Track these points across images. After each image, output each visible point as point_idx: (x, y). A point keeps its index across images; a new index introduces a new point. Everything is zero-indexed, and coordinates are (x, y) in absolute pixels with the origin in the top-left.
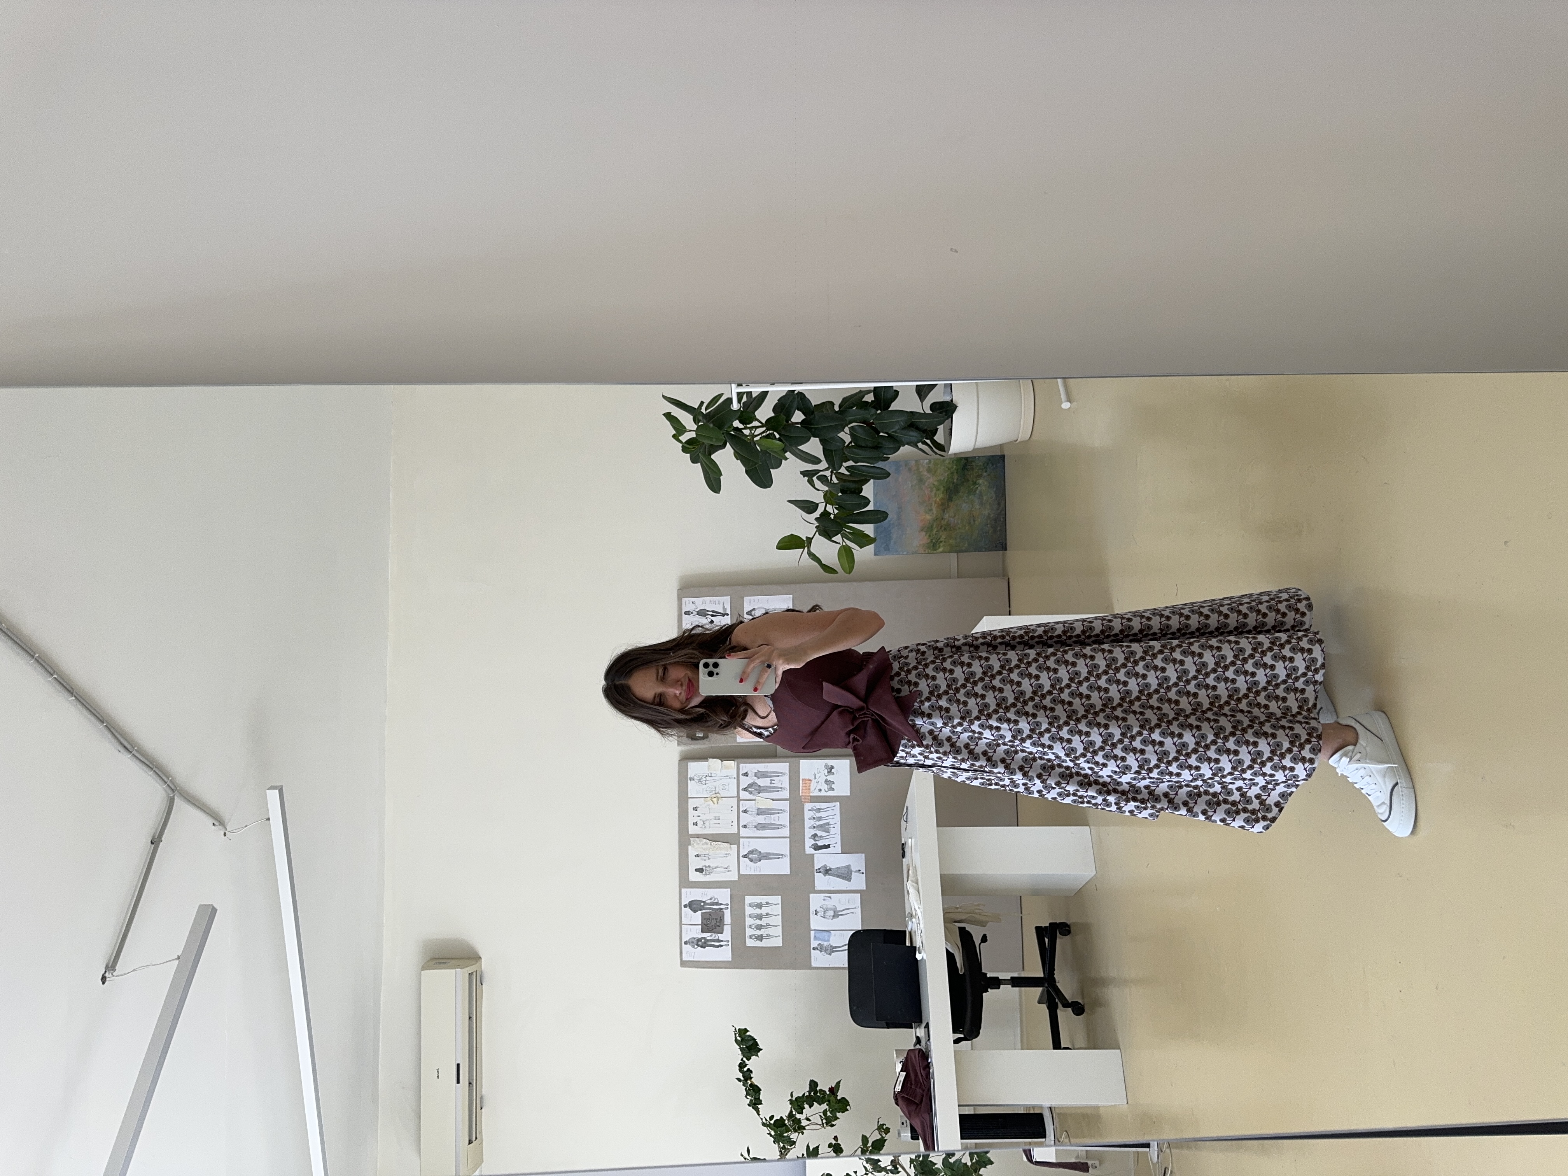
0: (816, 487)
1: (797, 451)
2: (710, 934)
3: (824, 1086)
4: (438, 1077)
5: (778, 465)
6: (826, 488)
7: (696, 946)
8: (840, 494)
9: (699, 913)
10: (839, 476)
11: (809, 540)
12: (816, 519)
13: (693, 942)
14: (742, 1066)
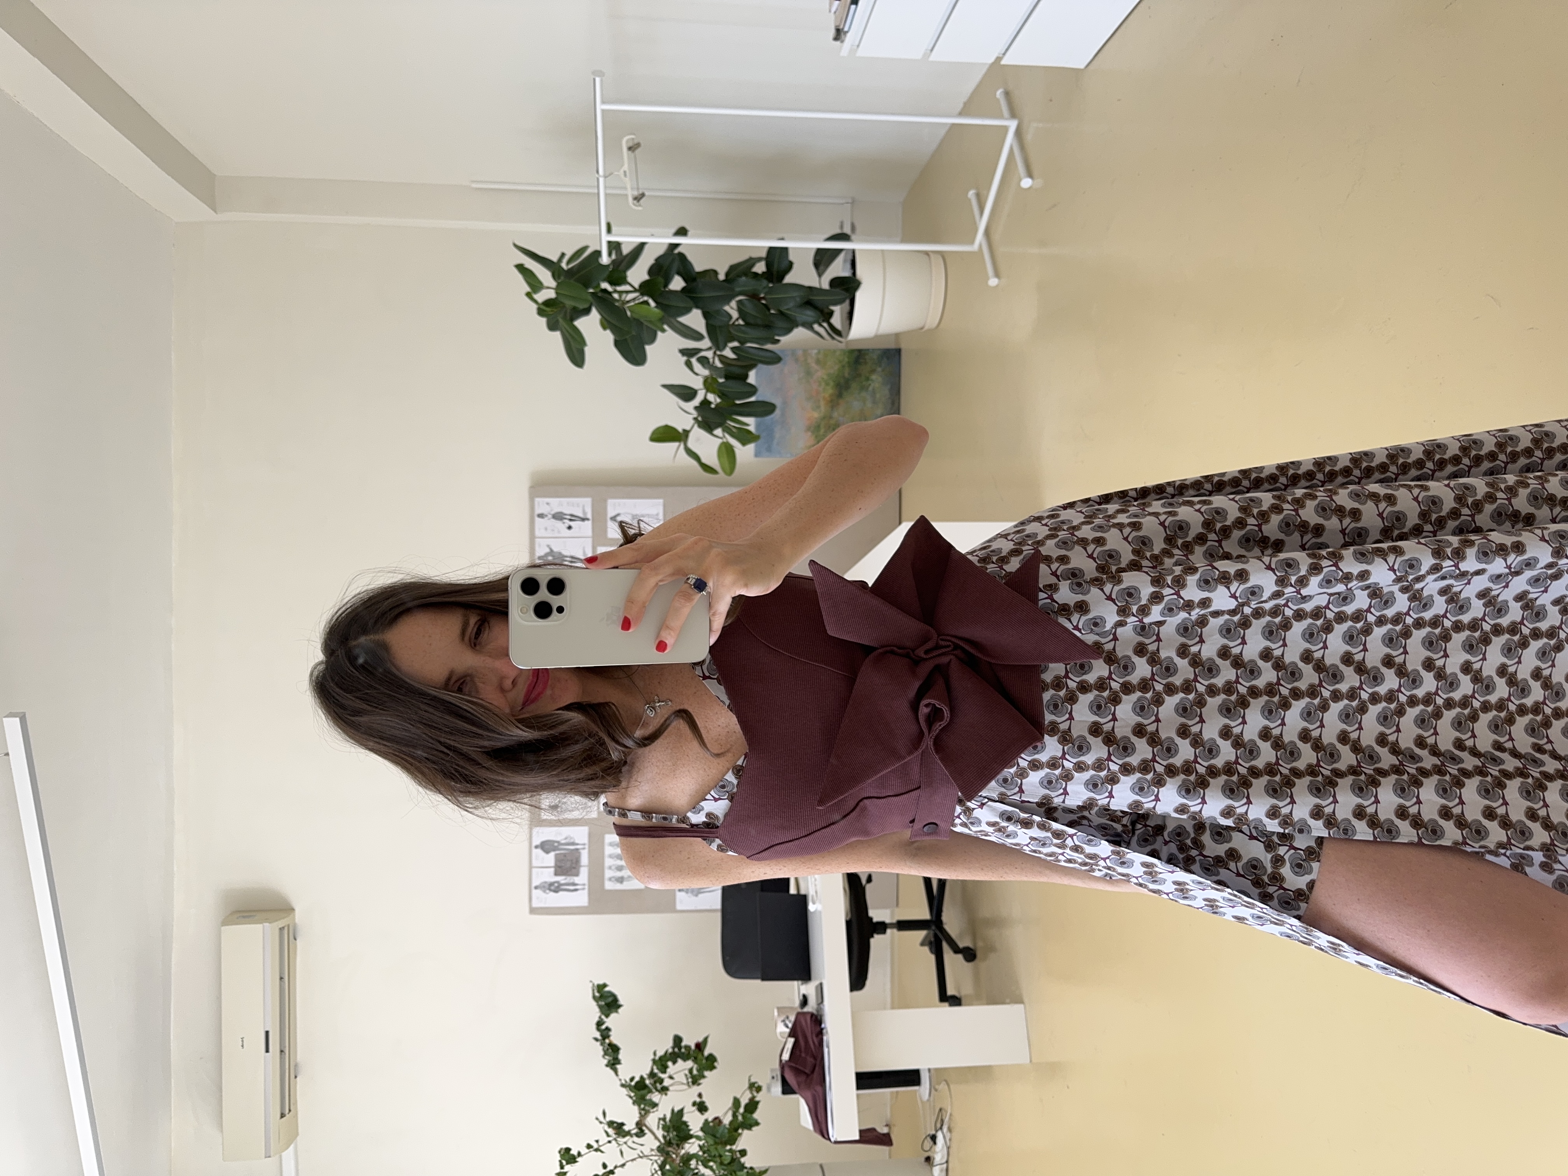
0: (696, 370)
1: (675, 323)
2: (563, 877)
3: (689, 1041)
4: (242, 1046)
5: (652, 339)
6: (706, 372)
7: (548, 891)
8: (721, 380)
9: (552, 854)
10: (722, 359)
11: (686, 433)
12: (696, 408)
13: (544, 887)
14: (599, 1024)
